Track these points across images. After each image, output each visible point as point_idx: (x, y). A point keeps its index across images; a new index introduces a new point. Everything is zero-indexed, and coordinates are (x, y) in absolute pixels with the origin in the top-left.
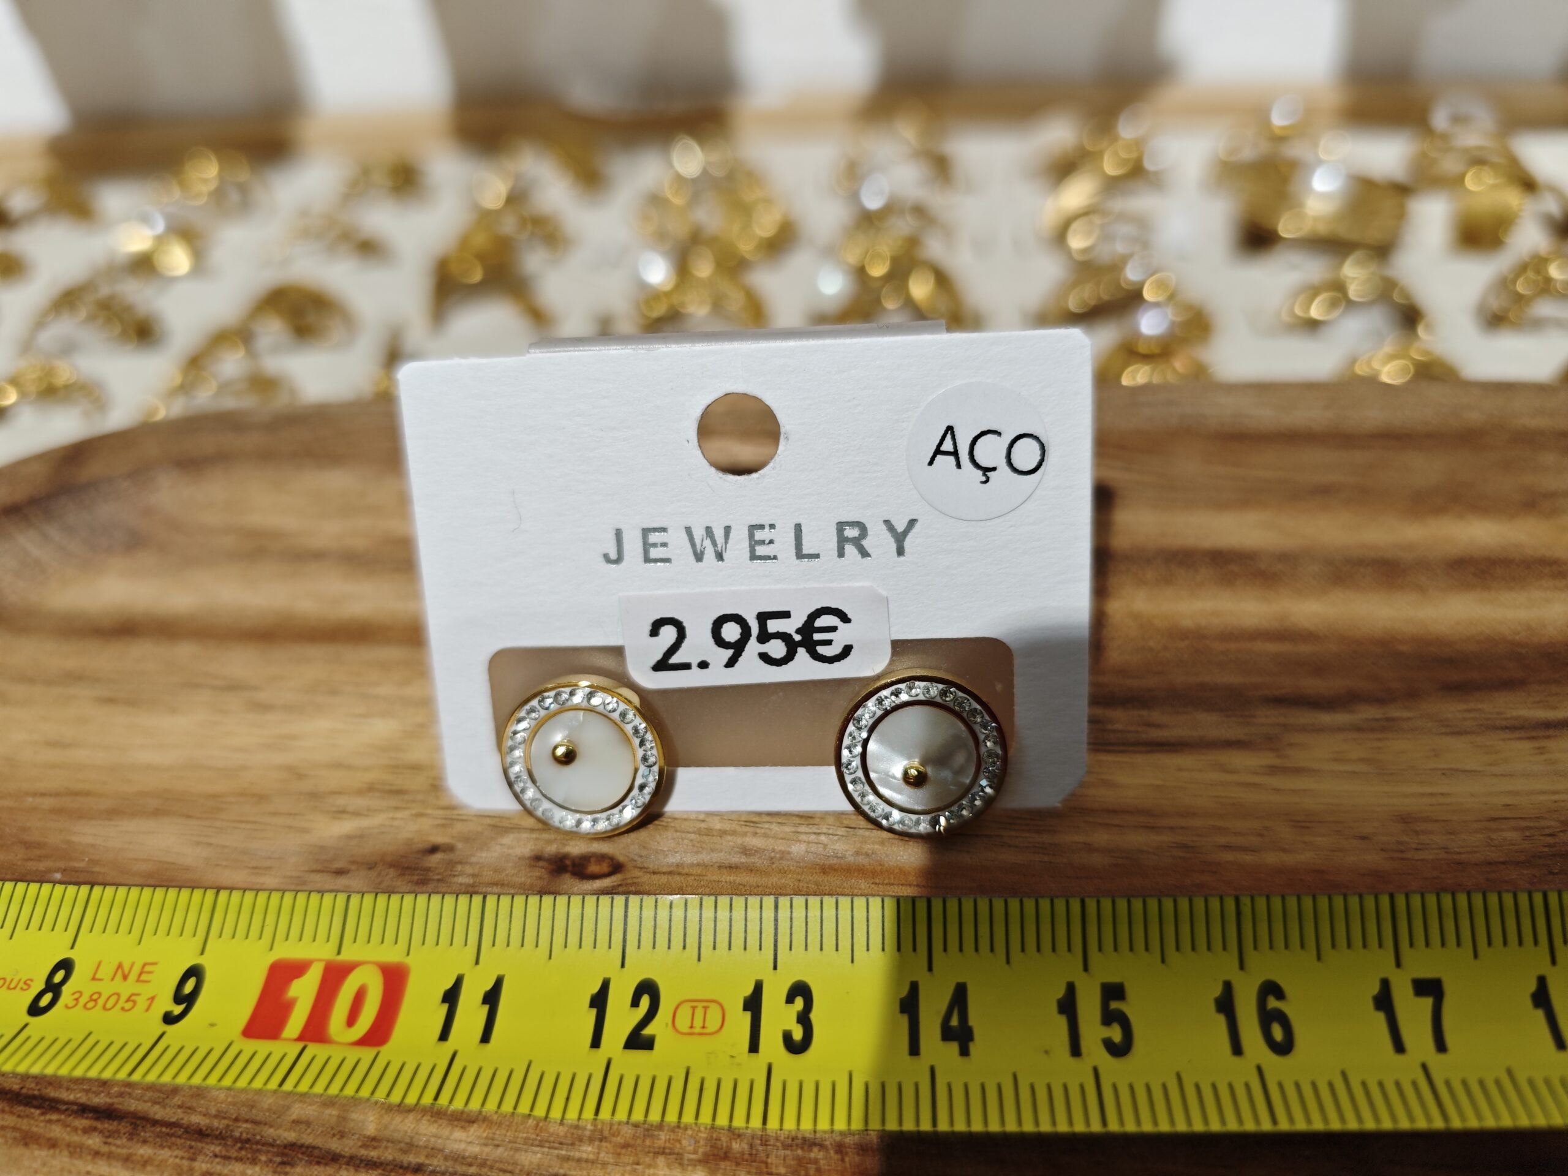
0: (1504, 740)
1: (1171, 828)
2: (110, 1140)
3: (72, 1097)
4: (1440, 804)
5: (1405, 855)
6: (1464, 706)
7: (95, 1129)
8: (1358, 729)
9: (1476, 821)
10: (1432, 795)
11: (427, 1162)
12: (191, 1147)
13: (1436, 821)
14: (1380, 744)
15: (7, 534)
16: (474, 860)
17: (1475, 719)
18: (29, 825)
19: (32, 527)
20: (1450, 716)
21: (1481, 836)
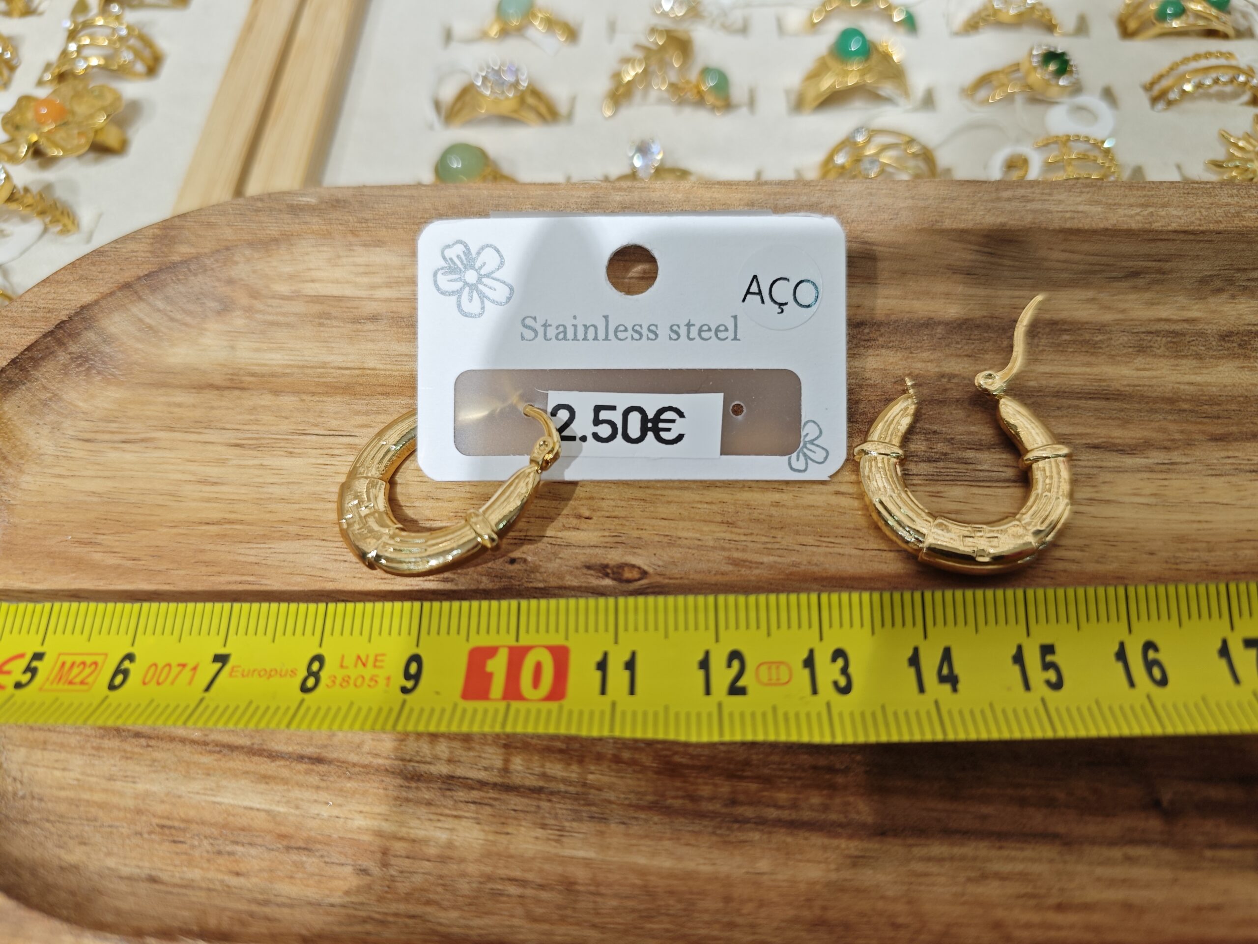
0: (1251, 480)
2: (325, 778)
3: (290, 749)
4: (1204, 530)
5: (1178, 567)
6: (1226, 454)
7: (313, 770)
8: (1152, 471)
9: (1228, 542)
10: (1199, 522)
11: (546, 785)
12: (383, 781)
13: (1201, 542)
14: (1166, 483)
15: (122, 305)
16: (543, 570)
17: (1233, 464)
18: (202, 547)
19: (140, 298)
20: (1215, 461)
21: (1230, 553)
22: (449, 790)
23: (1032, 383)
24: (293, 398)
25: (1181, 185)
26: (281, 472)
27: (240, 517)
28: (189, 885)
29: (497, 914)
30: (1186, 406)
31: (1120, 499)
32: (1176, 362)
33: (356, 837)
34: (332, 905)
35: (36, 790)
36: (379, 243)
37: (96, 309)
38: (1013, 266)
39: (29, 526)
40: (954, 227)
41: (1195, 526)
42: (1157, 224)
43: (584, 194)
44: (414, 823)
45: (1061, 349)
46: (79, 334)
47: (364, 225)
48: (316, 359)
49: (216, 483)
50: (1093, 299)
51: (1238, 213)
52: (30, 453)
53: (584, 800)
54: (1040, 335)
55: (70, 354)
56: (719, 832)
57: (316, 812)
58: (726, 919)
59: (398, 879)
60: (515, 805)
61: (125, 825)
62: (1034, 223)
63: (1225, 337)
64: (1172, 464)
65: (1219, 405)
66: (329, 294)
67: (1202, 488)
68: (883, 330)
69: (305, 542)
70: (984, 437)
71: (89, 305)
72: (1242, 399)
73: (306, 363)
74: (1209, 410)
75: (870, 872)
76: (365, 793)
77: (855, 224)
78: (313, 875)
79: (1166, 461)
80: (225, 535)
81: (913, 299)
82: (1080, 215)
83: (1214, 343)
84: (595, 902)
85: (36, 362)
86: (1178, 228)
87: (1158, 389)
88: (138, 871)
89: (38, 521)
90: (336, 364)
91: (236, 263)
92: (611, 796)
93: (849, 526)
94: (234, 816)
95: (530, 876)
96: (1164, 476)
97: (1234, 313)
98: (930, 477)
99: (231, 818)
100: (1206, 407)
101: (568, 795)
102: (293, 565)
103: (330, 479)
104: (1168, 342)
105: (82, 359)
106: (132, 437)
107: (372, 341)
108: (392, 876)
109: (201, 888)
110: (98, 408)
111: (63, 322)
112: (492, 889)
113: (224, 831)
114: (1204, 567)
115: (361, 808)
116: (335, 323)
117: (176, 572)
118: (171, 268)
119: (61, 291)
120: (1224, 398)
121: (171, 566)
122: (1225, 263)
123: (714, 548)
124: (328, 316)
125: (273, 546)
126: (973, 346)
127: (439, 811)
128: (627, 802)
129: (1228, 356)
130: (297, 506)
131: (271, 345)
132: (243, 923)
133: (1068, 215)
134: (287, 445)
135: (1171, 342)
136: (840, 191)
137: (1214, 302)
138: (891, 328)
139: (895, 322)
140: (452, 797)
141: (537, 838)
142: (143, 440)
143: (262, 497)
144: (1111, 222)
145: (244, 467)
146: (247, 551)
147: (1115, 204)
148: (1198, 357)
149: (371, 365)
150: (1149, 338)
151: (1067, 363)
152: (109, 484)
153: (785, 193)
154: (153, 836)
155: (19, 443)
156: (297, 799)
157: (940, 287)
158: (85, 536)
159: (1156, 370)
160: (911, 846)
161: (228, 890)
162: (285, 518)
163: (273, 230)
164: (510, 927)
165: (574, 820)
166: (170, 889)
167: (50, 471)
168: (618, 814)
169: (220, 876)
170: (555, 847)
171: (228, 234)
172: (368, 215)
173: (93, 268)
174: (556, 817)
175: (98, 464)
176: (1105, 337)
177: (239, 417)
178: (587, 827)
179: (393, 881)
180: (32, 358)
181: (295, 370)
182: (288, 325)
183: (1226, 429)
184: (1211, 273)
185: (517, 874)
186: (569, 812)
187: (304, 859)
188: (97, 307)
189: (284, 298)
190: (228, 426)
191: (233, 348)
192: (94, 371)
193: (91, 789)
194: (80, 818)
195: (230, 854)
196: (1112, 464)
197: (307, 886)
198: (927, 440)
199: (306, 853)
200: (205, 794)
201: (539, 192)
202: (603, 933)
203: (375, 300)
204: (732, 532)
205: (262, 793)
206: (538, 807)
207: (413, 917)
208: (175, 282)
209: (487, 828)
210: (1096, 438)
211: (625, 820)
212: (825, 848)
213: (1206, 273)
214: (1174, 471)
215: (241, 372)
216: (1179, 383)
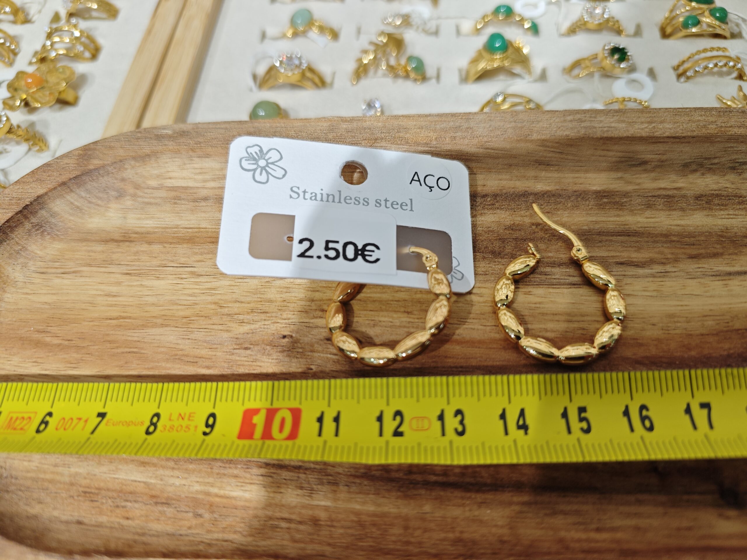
0: (712, 281)
1: (579, 321)
2: (177, 463)
4: (684, 310)
5: (669, 332)
8: (654, 277)
9: (699, 317)
10: (682, 306)
11: (303, 465)
12: (210, 464)
13: (683, 317)
14: (662, 283)
15: (61, 195)
16: (301, 341)
17: (701, 272)
18: (108, 333)
19: (72, 191)
20: (691, 270)
21: (700, 323)
22: (248, 468)
23: (585, 227)
24: (159, 246)
25: (672, 110)
26: (152, 288)
27: (129, 315)
28: (100, 525)
29: (274, 539)
30: (674, 239)
31: (635, 293)
32: (670, 213)
33: (194, 496)
34: (181, 535)
35: (14, 473)
36: (208, 156)
37: (46, 197)
38: (574, 160)
39: (9, 323)
40: (539, 138)
41: (680, 308)
42: (657, 133)
43: (325, 124)
44: (229, 488)
45: (602, 207)
46: (36, 212)
47: (198, 145)
48: (172, 223)
49: (115, 296)
50: (621, 178)
51: (705, 125)
52: (9, 281)
53: (324, 472)
54: (590, 199)
55: (32, 223)
56: (402, 489)
57: (172, 482)
58: (405, 539)
59: (219, 519)
60: (285, 476)
61: (64, 491)
62: (586, 135)
63: (698, 197)
64: (666, 272)
65: (694, 237)
66: (179, 185)
67: (684, 286)
68: (498, 199)
69: (166, 328)
70: (556, 260)
71: (42, 195)
72: (707, 234)
73: (167, 226)
74: (688, 240)
75: (489, 511)
76: (200, 471)
77: (481, 138)
78: (170, 518)
79: (663, 271)
80: (120, 326)
81: (516, 180)
82: (613, 129)
83: (692, 202)
84: (330, 531)
85: (12, 229)
86: (670, 135)
87: (659, 229)
88: (71, 518)
89: (14, 319)
90: (184, 226)
91: (126, 169)
92: (340, 470)
93: (477, 312)
94: (126, 485)
95: (293, 517)
96: (661, 279)
97: (703, 184)
99: (124, 487)
100: (686, 239)
101: (315, 470)
102: (159, 341)
103: (181, 292)
104: (665, 202)
105: (39, 226)
106: (67, 270)
107: (204, 212)
108: (215, 518)
109: (106, 527)
110: (48, 254)
111: (27, 205)
112: (272, 524)
113: (120, 494)
114: (684, 332)
115: (198, 479)
116: (183, 202)
117: (93, 347)
118: (88, 173)
119: (26, 187)
120: (697, 233)
121: (90, 344)
122: (698, 155)
123: (400, 327)
124: (179, 198)
125: (147, 331)
126: (551, 207)
127: (242, 481)
128: (349, 473)
129: (699, 209)
130: (161, 308)
131: (147, 216)
132: (130, 546)
133: (605, 129)
134: (156, 273)
135: (666, 201)
136: (473, 118)
137: (692, 178)
138: (503, 197)
139: (505, 194)
140: (249, 472)
141: (298, 495)
142: (74, 272)
143: (142, 303)
144: (631, 132)
145: (132, 286)
146: (133, 334)
147: (633, 122)
148: (683, 210)
149: (203, 226)
150: (654, 199)
151: (605, 215)
152: (55, 297)
153: (441, 121)
154: (80, 498)
155: (3, 275)
156: (161, 475)
157: (531, 173)
158: (41, 327)
159: (658, 218)
160: (512, 496)
161: (122, 528)
162: (154, 315)
163: (147, 150)
164: (282, 546)
165: (318, 484)
166: (90, 528)
167: (20, 291)
168: (344, 481)
169: (118, 520)
170: (308, 500)
171: (121, 152)
172: (201, 139)
173: (44, 174)
174: (309, 483)
175: (48, 286)
176: (628, 200)
177: (129, 258)
178: (326, 488)
179: (216, 521)
180: (9, 227)
181: (160, 230)
182: (156, 204)
183: (698, 251)
184: (690, 161)
185: (286, 515)
186: (316, 480)
187: (165, 509)
188: (47, 196)
189: (153, 188)
190: (122, 263)
191: (125, 218)
192: (46, 233)
193: (45, 472)
194: (39, 488)
195: (123, 507)
196: (631, 273)
197: (167, 524)
199: (167, 506)
200: (109, 473)
201: (299, 124)
202: (334, 548)
203: (206, 188)
204: (410, 318)
205: (141, 472)
206: (298, 477)
207: (226, 541)
208: (91, 181)
209: (269, 490)
210: (622, 258)
211: (348, 484)
212: (462, 498)
213: (686, 161)
214: (667, 276)
215: (130, 232)
216: (671, 225)
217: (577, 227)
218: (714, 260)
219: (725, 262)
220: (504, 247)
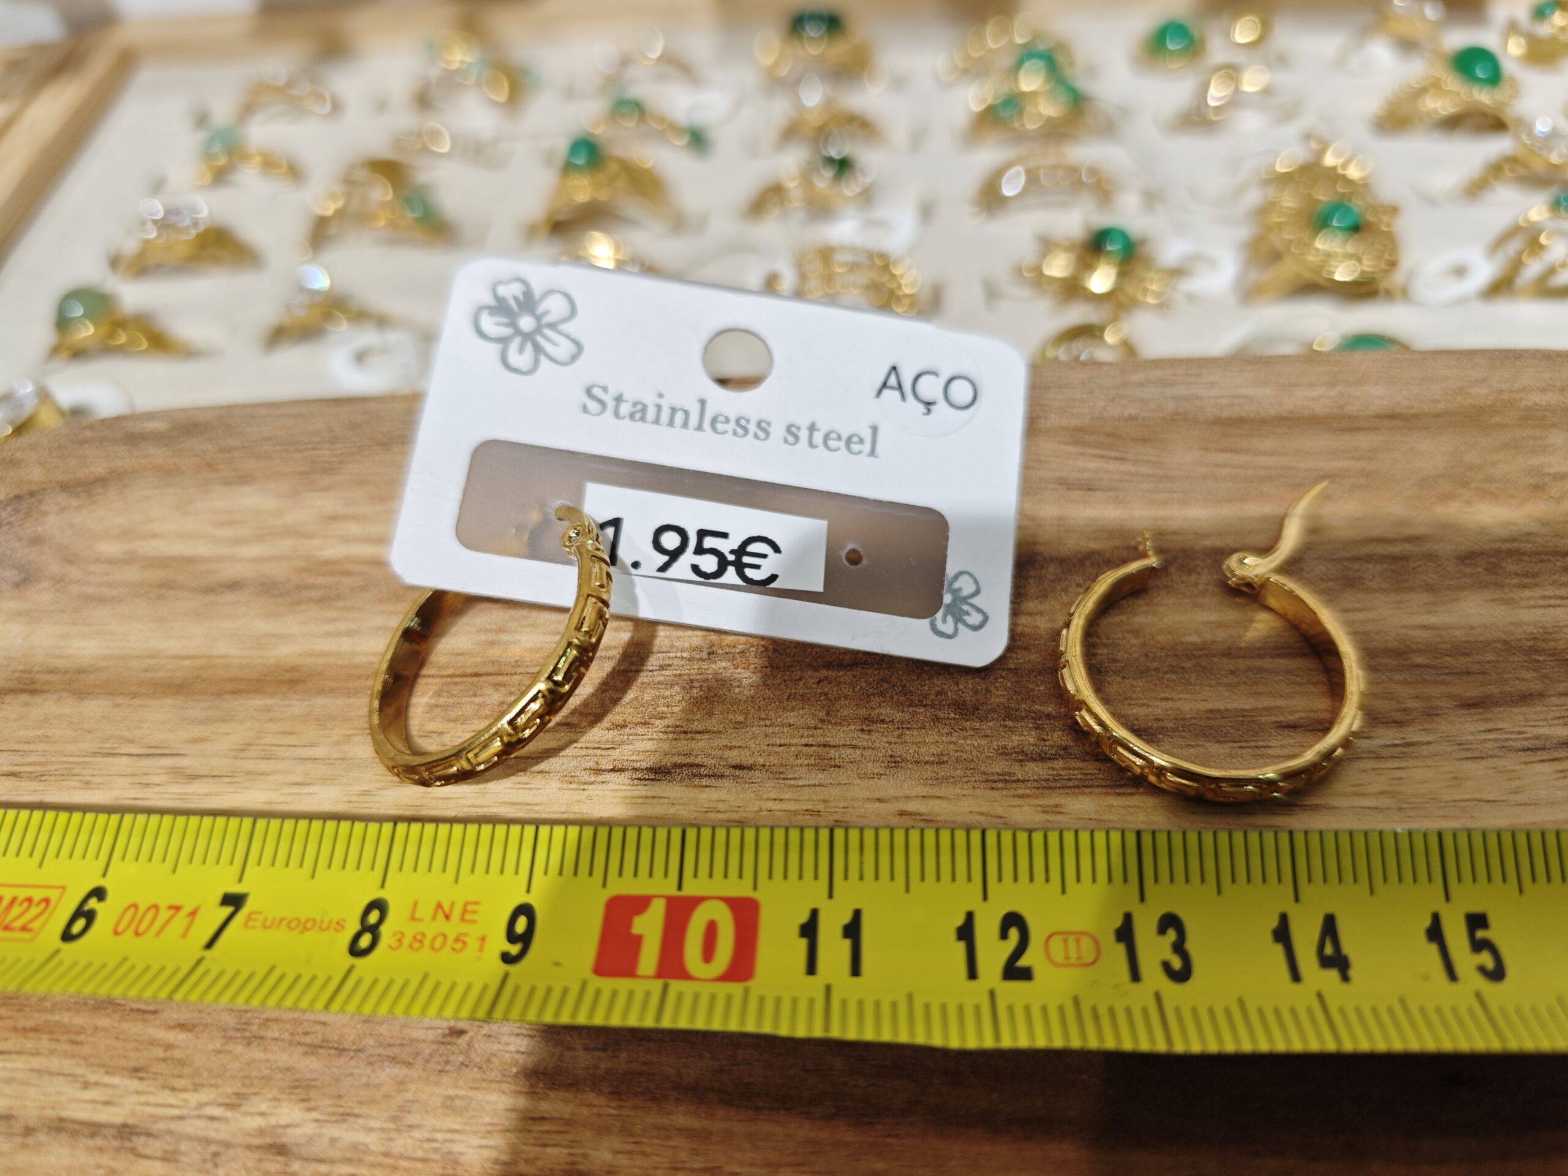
0: (1525, 763)
14: (1400, 774)
17: (1496, 740)
20: (1470, 737)
23: (1193, 638)
24: (103, 703)
30: (1419, 660)
32: (1399, 598)
36: (246, 479)
38: (1153, 476)
40: (1062, 424)
42: (1350, 408)
48: (145, 645)
51: (1460, 388)
54: (1199, 569)
62: (1178, 412)
63: (1469, 557)
64: (1407, 745)
65: (1467, 655)
66: (176, 554)
67: (1456, 778)
72: (1498, 645)
73: (130, 652)
74: (1453, 662)
79: (1397, 742)
82: (1242, 400)
83: (1449, 569)
86: (1380, 411)
90: (173, 652)
96: (1396, 764)
98: (1044, 784)
100: (1448, 659)
104: (1385, 571)
107: (229, 617)
116: (180, 594)
120: (1473, 645)
122: (1451, 458)
124: (172, 585)
129: (1472, 586)
131: (85, 628)
133: (1224, 401)
134: (85, 772)
135: (1389, 570)
144: (1286, 407)
147: (1290, 384)
148: (1430, 588)
149: (222, 651)
150: (1356, 566)
157: (1048, 509)
163: (100, 467)
171: (36, 474)
172: (234, 442)
177: (22, 733)
181: (113, 662)
182: (113, 599)
183: (1481, 689)
184: (1433, 472)
198: (1037, 728)
203: (240, 560)
210: (1291, 713)
213: (1426, 473)
214: (1410, 756)
215: (37, 668)
216: (1405, 627)
217: (1170, 637)
218: (1524, 709)
219: (1551, 715)
220: (988, 690)
